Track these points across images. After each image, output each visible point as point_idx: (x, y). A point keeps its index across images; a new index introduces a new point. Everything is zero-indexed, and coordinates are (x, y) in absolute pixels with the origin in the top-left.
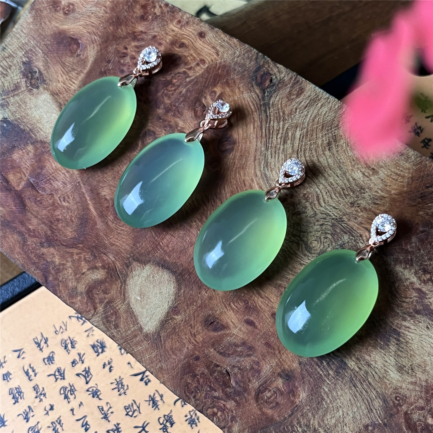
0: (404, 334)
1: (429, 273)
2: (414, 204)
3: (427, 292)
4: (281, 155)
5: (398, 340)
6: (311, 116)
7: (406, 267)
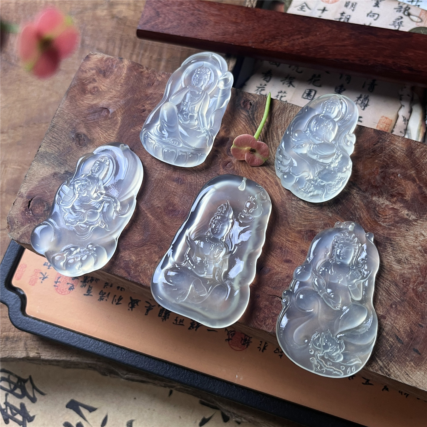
0: (393, 238)
1: (395, 196)
2: (370, 156)
3: (398, 208)
4: (272, 148)
5: (392, 244)
6: (285, 119)
7: (379, 197)
